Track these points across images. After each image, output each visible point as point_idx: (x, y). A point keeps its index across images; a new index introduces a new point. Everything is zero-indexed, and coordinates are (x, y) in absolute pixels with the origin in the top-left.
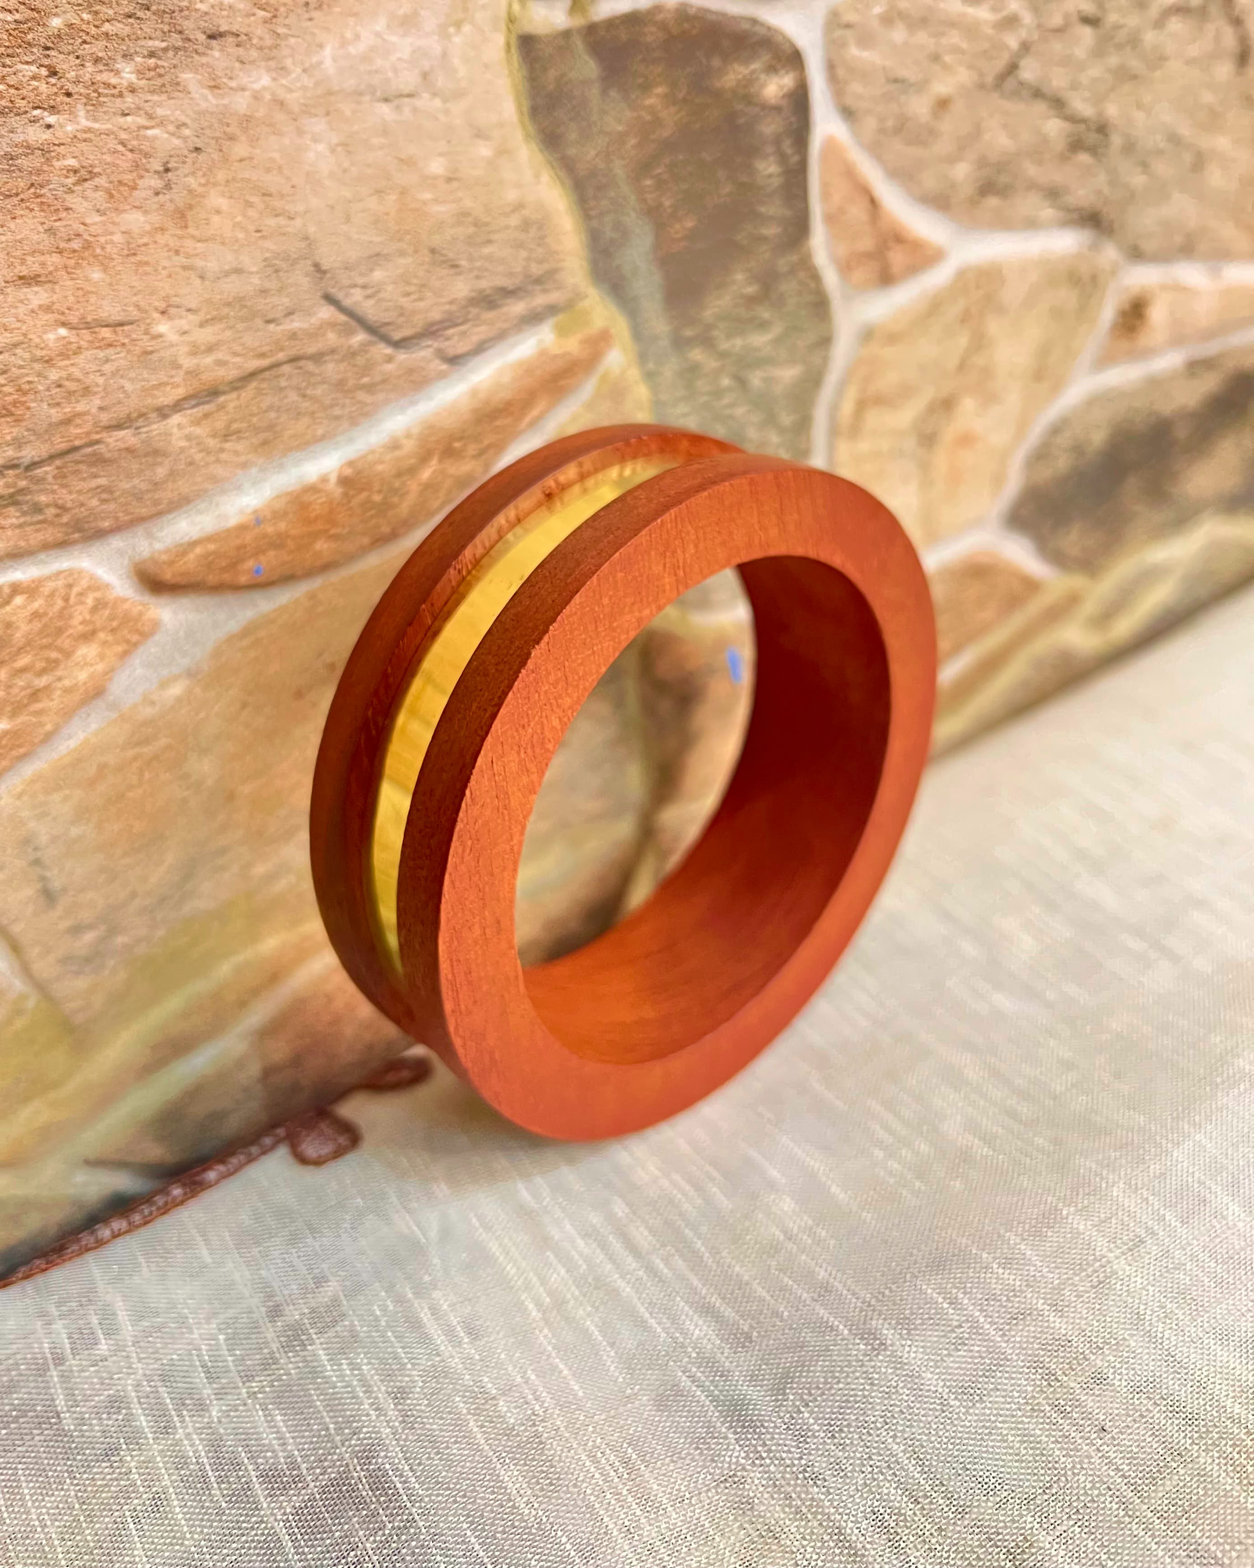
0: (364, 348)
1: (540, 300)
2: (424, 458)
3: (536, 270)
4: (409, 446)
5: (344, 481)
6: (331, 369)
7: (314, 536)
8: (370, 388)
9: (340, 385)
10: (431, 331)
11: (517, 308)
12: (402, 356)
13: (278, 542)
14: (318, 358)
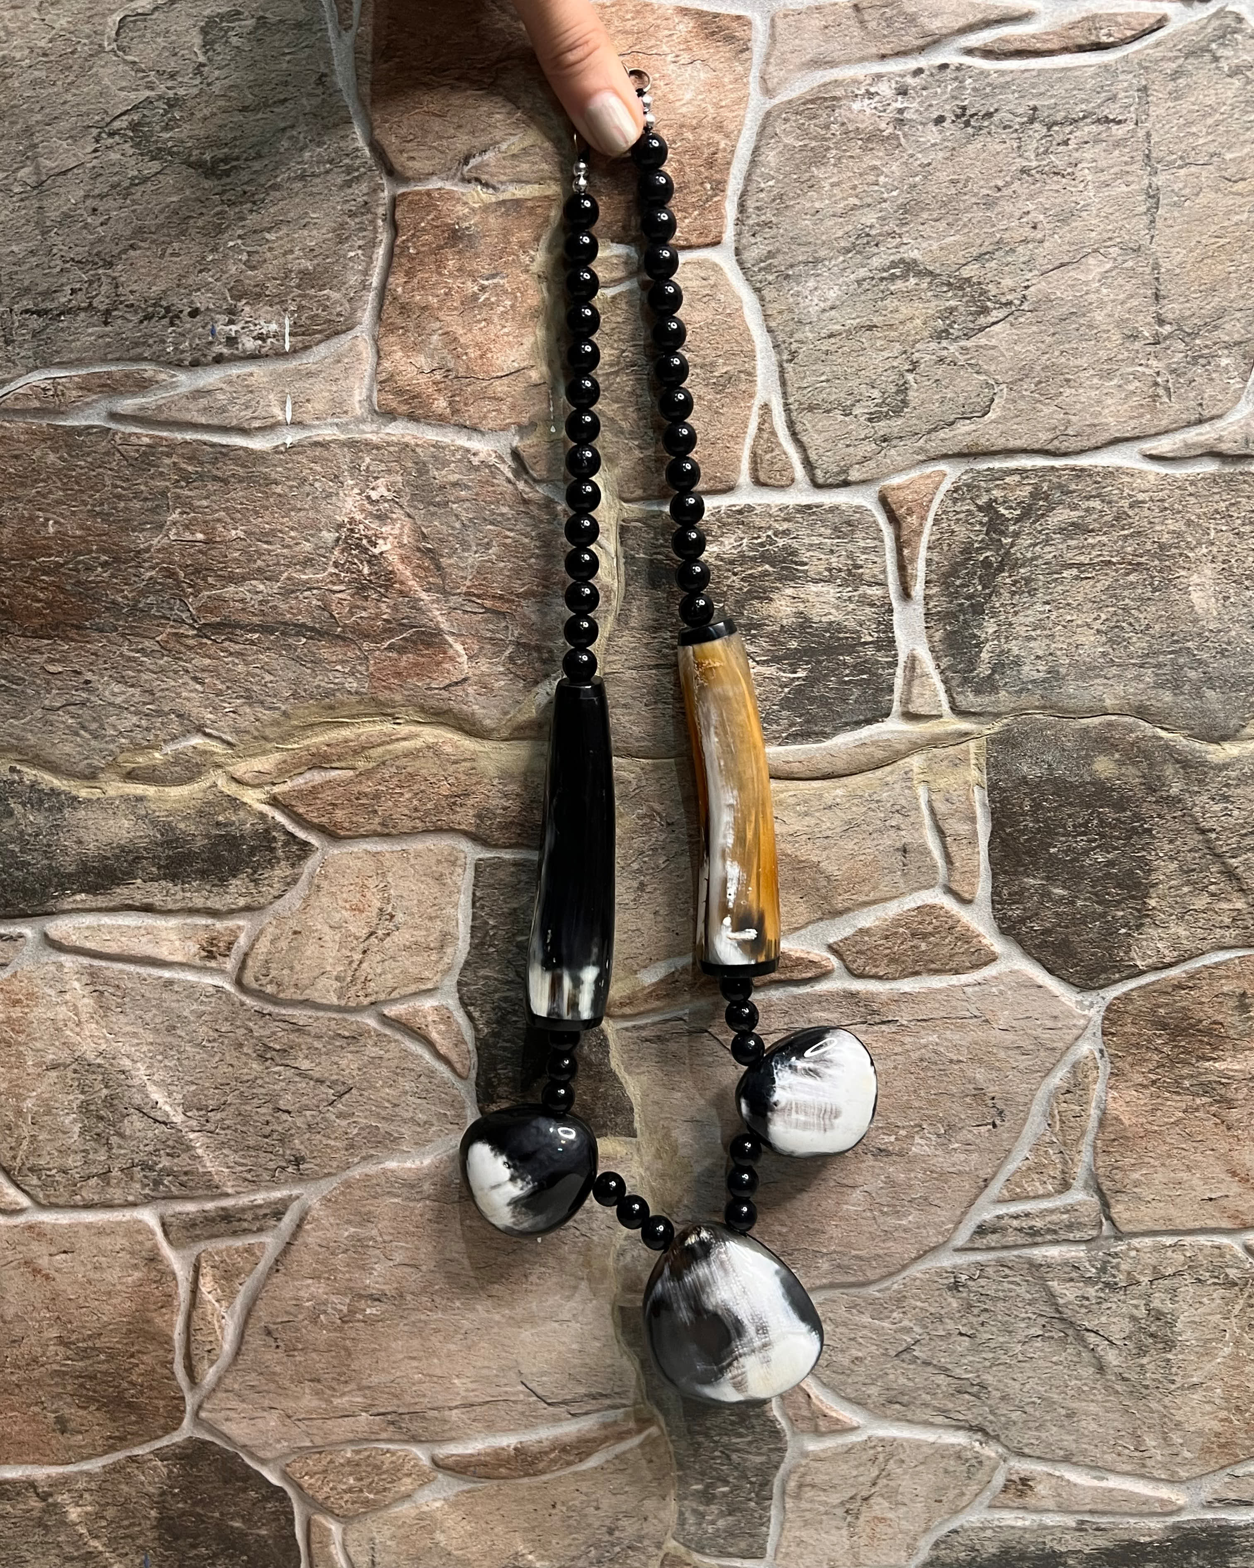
0: (535, 1403)
1: (618, 1401)
2: (553, 1450)
3: (617, 1390)
4: (545, 1443)
5: (516, 1449)
6: (519, 1407)
7: (501, 1466)
8: (535, 1417)
9: (523, 1413)
10: (565, 1403)
11: (608, 1402)
12: (551, 1408)
13: (485, 1465)
14: (514, 1402)
